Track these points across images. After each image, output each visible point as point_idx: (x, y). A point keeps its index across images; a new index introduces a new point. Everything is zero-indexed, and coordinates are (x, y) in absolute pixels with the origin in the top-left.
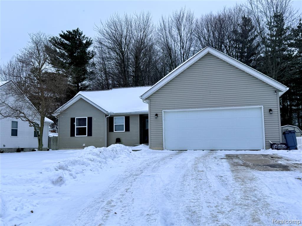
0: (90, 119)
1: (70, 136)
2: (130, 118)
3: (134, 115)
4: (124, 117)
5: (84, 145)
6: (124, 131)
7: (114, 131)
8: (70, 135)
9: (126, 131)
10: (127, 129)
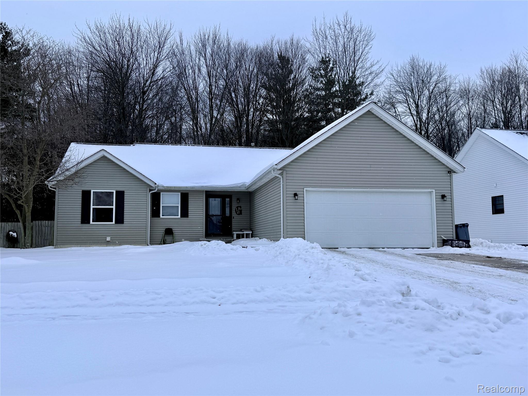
0: (120, 195)
1: (80, 223)
2: (189, 195)
3: (197, 191)
4: (180, 194)
5: (108, 239)
6: (179, 217)
7: (161, 217)
8: (80, 220)
9: (181, 216)
10: (185, 213)
